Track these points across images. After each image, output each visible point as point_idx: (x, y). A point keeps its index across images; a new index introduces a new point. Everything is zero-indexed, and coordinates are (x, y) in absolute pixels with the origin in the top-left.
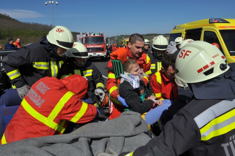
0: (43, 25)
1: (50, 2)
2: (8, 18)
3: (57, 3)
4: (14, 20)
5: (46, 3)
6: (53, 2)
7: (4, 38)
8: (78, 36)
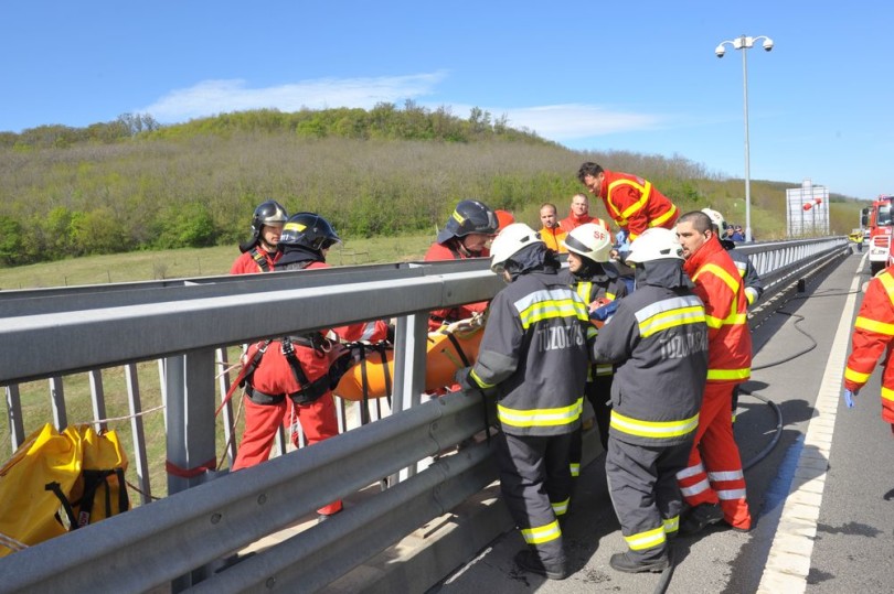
0: (647, 159)
1: (737, 43)
2: (531, 140)
3: (768, 42)
4: (550, 144)
5: (720, 49)
6: (749, 41)
7: (518, 206)
8: (792, 195)
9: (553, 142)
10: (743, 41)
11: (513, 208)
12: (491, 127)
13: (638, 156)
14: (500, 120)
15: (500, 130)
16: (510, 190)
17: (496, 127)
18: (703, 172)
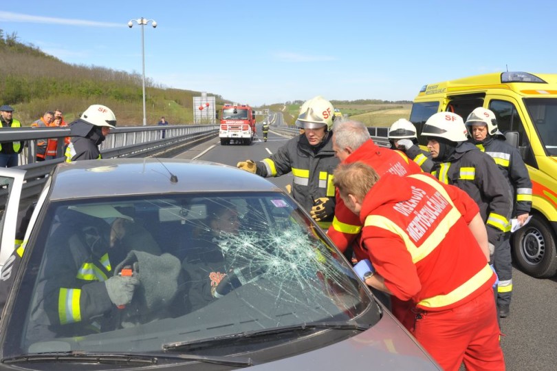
0: (117, 72)
1: (139, 21)
2: (37, 54)
3: (154, 23)
5: (130, 23)
6: (145, 21)
7: (26, 98)
8: (196, 100)
9: (52, 56)
10: (142, 21)
11: (22, 101)
12: (3, 40)
13: (110, 70)
14: (11, 36)
15: (11, 43)
16: (19, 87)
17: (7, 41)
18: (151, 83)
